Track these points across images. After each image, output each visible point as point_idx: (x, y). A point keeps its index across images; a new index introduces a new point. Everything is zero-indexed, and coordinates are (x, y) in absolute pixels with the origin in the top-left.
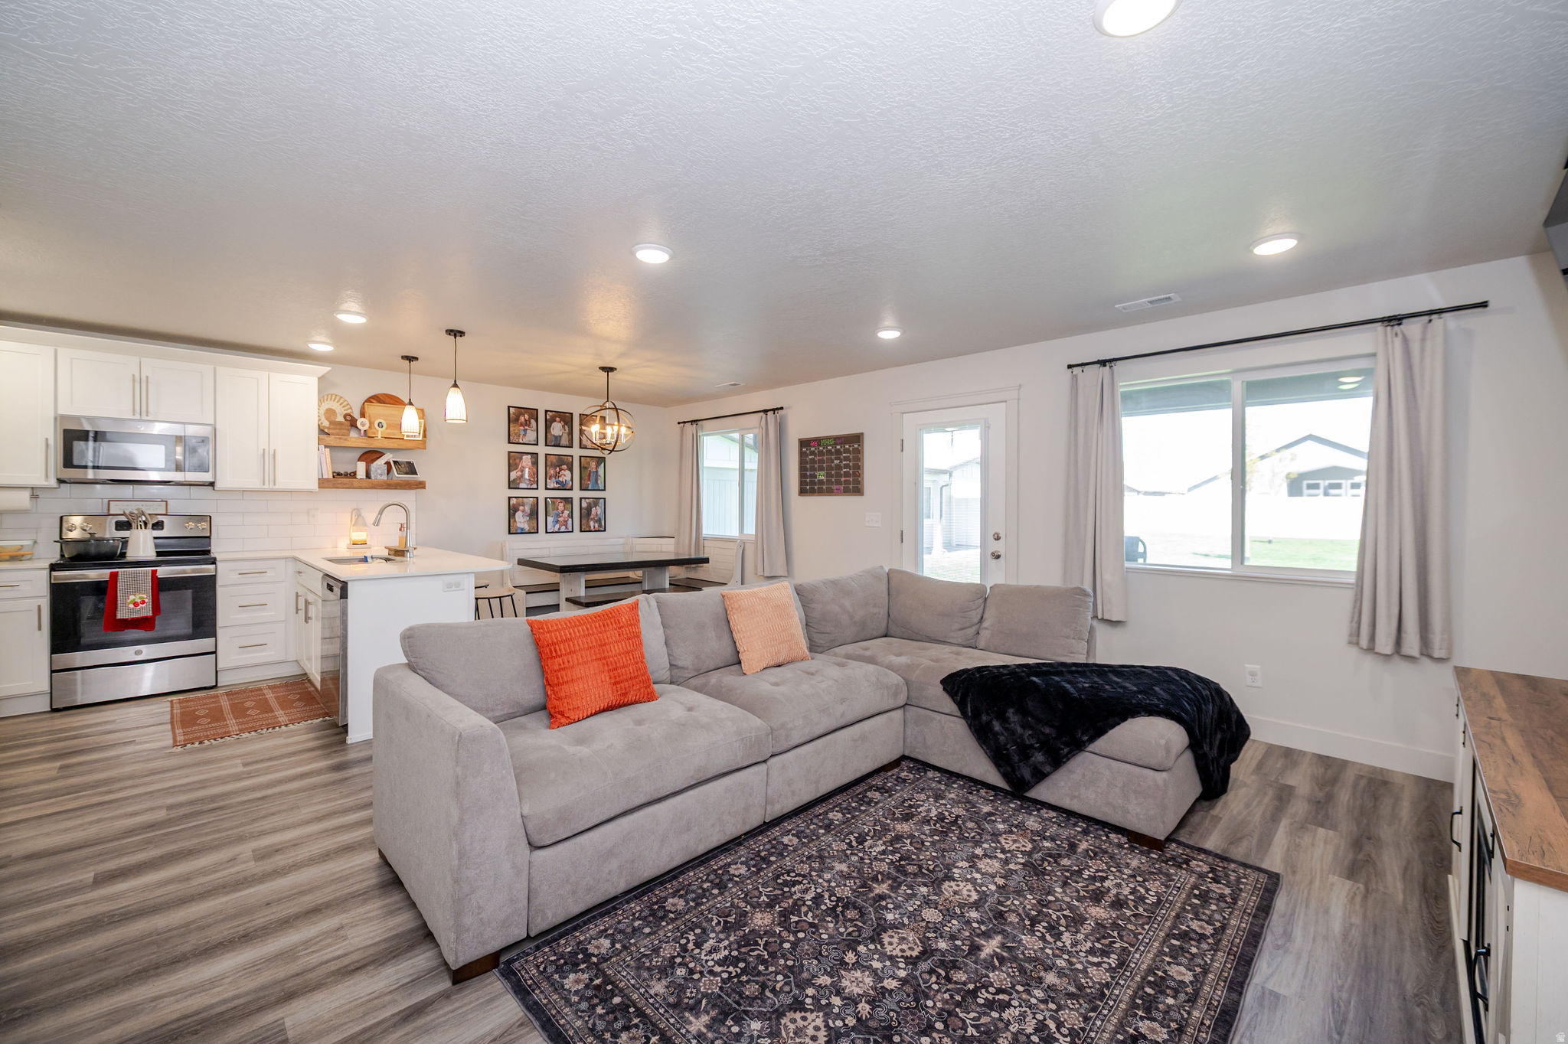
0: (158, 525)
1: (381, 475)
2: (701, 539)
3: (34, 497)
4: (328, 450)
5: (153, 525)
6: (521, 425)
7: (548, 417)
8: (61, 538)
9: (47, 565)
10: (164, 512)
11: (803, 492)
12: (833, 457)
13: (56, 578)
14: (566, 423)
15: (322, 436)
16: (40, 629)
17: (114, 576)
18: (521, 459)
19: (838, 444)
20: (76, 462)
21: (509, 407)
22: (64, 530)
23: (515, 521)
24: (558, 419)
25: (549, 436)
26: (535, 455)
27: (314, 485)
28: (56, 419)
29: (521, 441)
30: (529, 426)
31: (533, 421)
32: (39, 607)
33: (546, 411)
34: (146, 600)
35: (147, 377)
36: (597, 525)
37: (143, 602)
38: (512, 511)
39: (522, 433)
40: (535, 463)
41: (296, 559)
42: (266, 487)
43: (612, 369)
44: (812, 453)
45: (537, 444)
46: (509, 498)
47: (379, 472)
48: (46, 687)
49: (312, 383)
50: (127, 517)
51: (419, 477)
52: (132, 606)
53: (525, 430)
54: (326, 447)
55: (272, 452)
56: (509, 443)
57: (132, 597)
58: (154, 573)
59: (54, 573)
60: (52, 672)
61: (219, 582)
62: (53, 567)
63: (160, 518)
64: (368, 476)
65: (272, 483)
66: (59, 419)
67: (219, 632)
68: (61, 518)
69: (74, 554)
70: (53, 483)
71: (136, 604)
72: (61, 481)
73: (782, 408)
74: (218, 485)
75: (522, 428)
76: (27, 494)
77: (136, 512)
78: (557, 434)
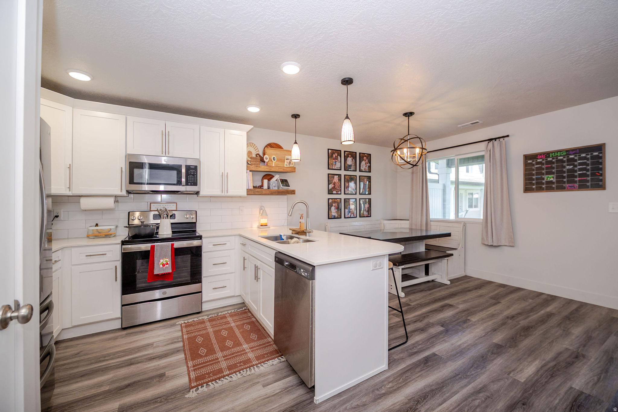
0: (173, 216)
1: (275, 186)
2: (429, 221)
3: (116, 201)
4: (251, 173)
5: (171, 216)
6: (334, 159)
7: (346, 155)
8: (129, 224)
9: (120, 242)
10: (175, 209)
11: (527, 190)
12: (565, 164)
13: (124, 249)
14: (353, 158)
15: (248, 165)
16: (116, 280)
17: (153, 247)
18: (334, 178)
19: (571, 155)
20: (135, 181)
21: (328, 149)
22: (130, 220)
23: (331, 212)
24: (350, 156)
25: (346, 165)
26: (340, 176)
27: (244, 193)
28: (126, 156)
29: (334, 168)
30: (337, 160)
31: (339, 157)
32: (116, 267)
33: (345, 152)
34: (169, 263)
35: (169, 132)
36: (367, 213)
37: (167, 264)
38: (329, 206)
39: (334, 163)
40: (340, 180)
41: (241, 236)
42: (223, 194)
43: (411, 114)
44: (538, 163)
45: (341, 170)
46: (329, 199)
47: (274, 185)
48: (119, 315)
49: (245, 134)
50: (159, 212)
51: (291, 188)
52: (161, 266)
53: (336, 162)
54: (250, 171)
55: (226, 174)
56: (329, 169)
57: (161, 261)
58: (173, 245)
59: (124, 246)
60: (123, 306)
61: (204, 250)
62: (124, 243)
63: (174, 212)
64: (269, 188)
65: (226, 192)
66: (128, 156)
67: (204, 280)
68: (129, 213)
69: (134, 234)
70: (124, 193)
71: (163, 265)
72: (129, 192)
73: (508, 136)
74: (201, 193)
75: (334, 161)
76: (112, 200)
77: (163, 209)
78: (349, 164)
